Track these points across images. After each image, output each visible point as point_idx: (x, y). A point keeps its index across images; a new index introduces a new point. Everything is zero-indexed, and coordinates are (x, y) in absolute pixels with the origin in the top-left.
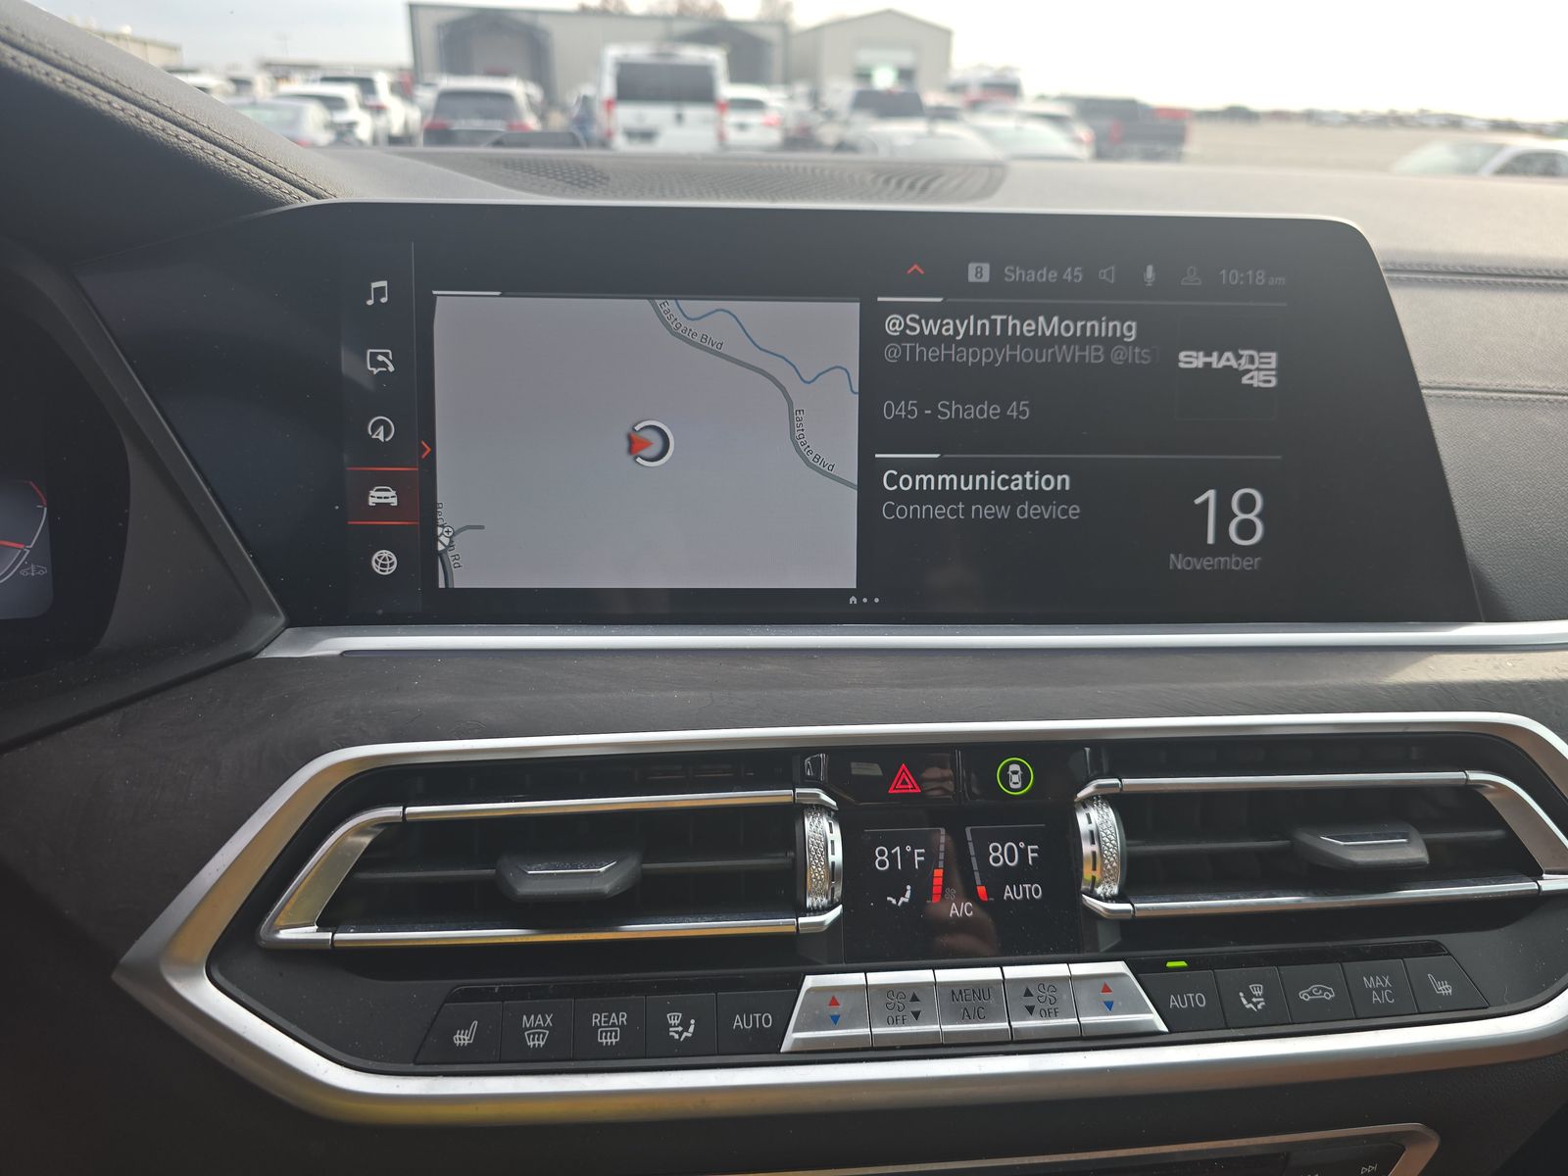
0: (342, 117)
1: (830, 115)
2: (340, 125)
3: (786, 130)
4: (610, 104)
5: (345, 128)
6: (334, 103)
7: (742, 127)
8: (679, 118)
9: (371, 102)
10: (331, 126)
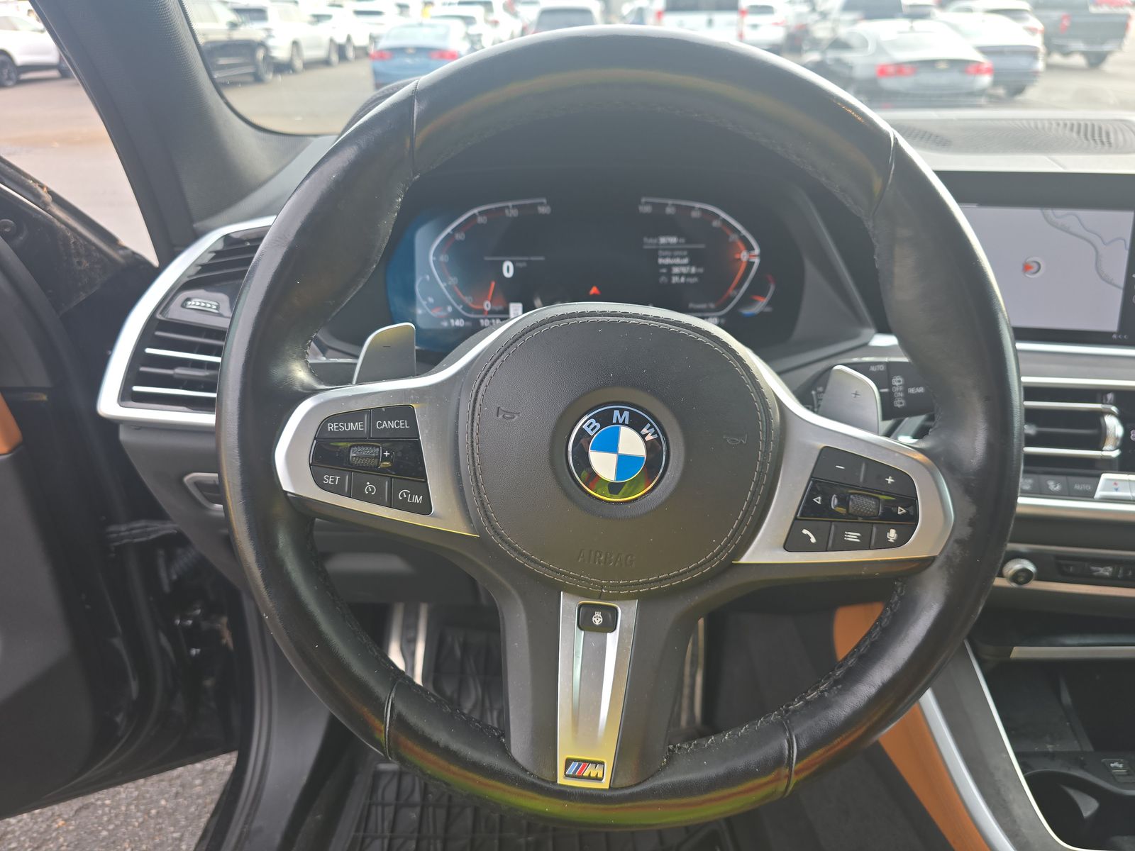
0: (473, 30)
1: (824, 15)
2: (473, 36)
3: (787, 27)
4: (659, 14)
5: (476, 38)
6: (468, 20)
7: (755, 26)
8: (710, 23)
9: (492, 17)
10: (468, 36)
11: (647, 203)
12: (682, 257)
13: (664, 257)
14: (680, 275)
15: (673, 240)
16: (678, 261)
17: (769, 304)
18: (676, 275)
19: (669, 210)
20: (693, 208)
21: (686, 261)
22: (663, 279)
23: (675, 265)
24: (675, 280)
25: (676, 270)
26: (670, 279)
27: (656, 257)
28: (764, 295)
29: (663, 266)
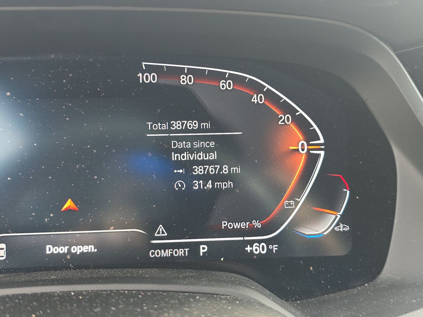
11: (150, 69)
12: (207, 151)
13: (181, 151)
14: (206, 177)
15: (193, 124)
16: (201, 156)
17: (343, 220)
18: (199, 177)
19: (185, 80)
20: (222, 76)
21: (213, 156)
22: (179, 184)
23: (198, 163)
24: (197, 184)
25: (199, 170)
26: (189, 185)
27: (169, 151)
28: (334, 207)
29: (179, 164)
